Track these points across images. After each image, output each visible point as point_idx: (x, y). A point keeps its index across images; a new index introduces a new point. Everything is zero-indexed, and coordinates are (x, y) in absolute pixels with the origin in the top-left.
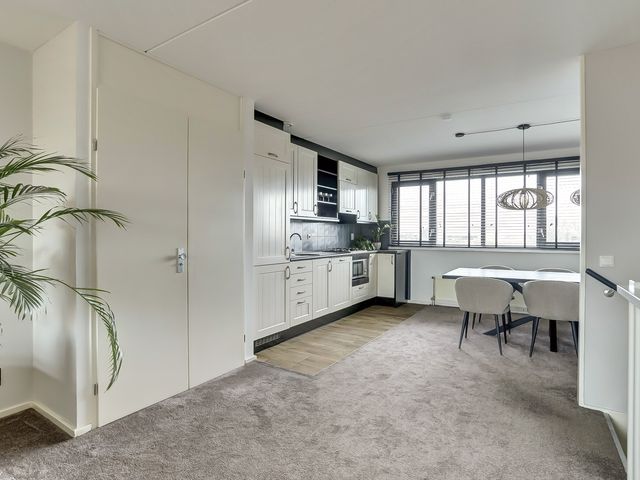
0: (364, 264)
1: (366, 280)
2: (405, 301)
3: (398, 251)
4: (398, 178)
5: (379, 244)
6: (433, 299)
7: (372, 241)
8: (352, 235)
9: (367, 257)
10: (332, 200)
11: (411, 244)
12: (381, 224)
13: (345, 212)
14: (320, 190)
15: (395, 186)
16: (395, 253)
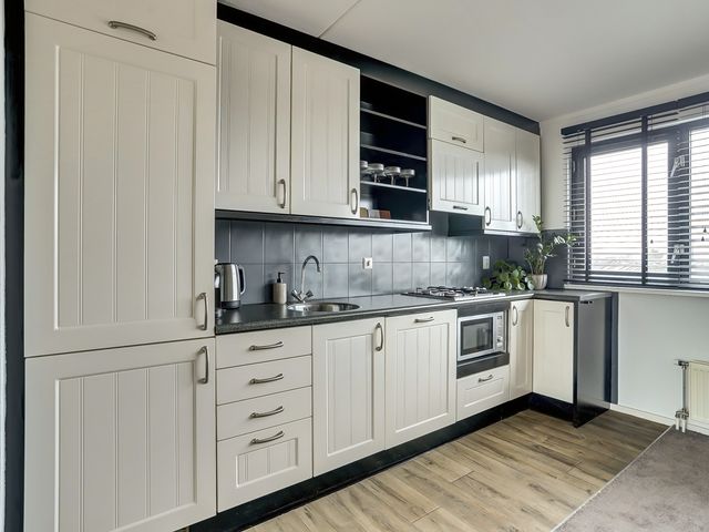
0: (498, 324)
1: (501, 359)
2: (602, 404)
3: (583, 297)
4: (586, 139)
5: (543, 278)
6: (684, 414)
7: (528, 272)
8: (486, 259)
9: (504, 307)
10: (413, 182)
11: (621, 280)
12: (547, 236)
13: (448, 208)
14: (366, 155)
15: (579, 157)
16: (575, 301)
